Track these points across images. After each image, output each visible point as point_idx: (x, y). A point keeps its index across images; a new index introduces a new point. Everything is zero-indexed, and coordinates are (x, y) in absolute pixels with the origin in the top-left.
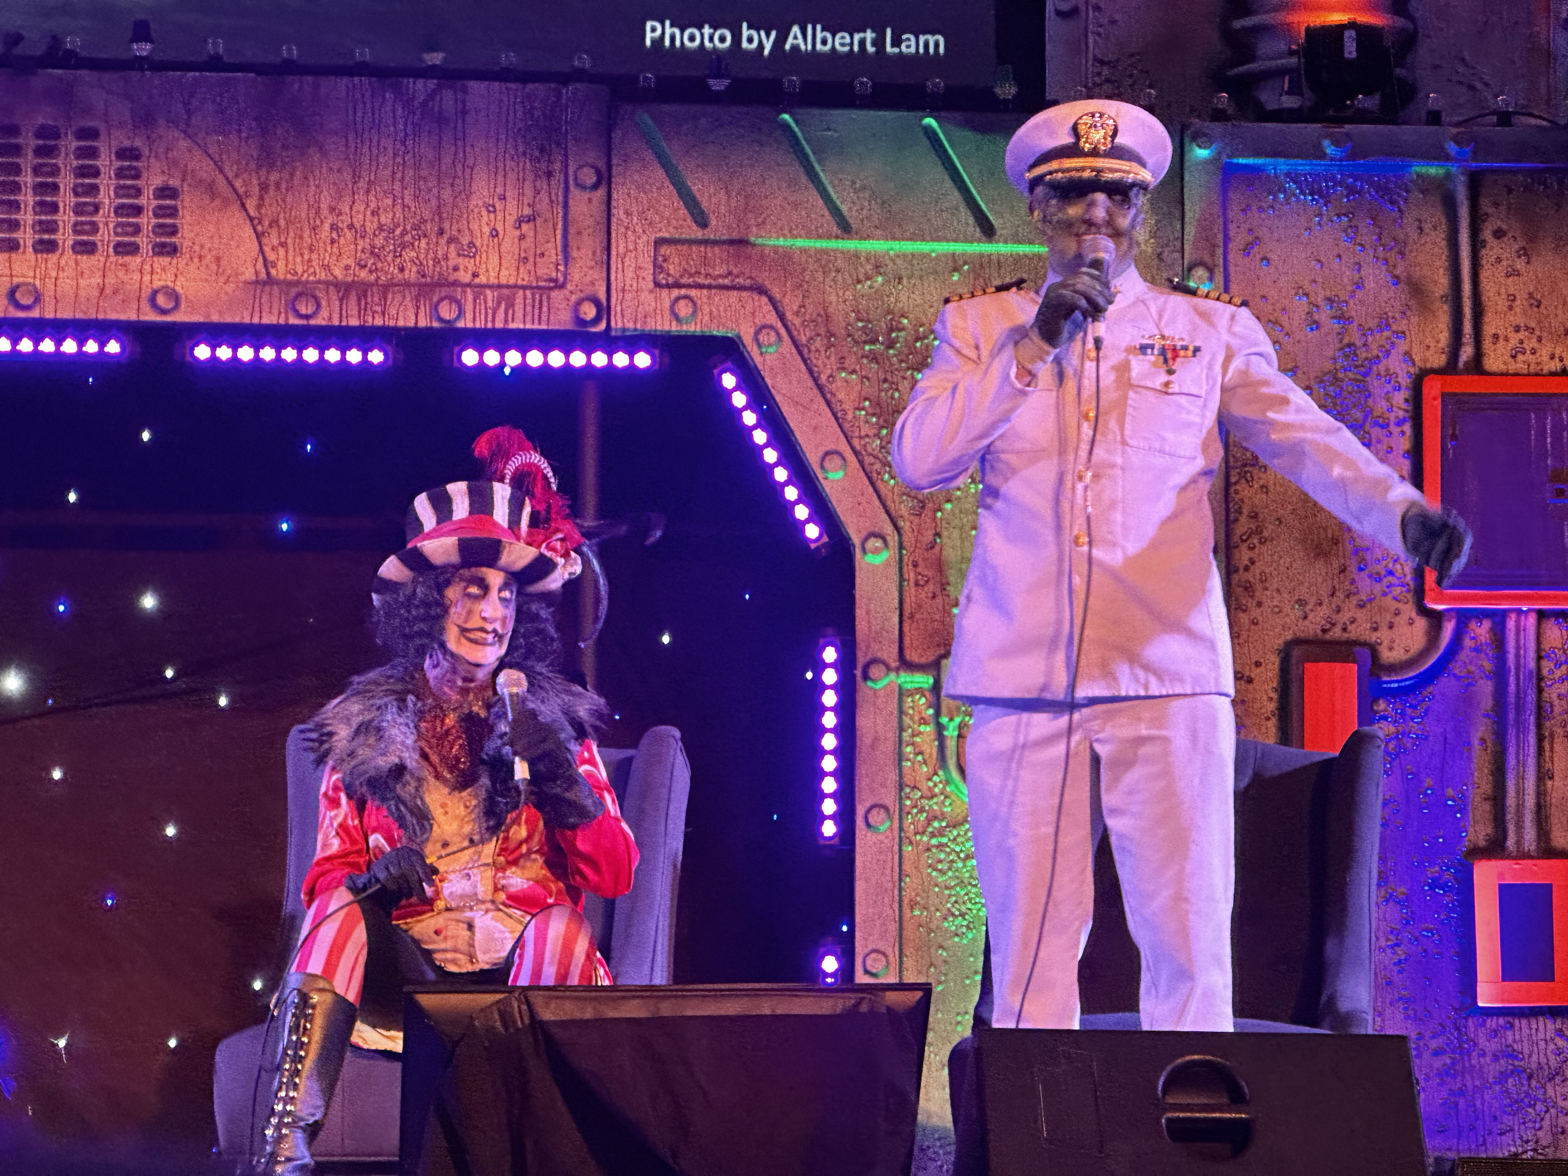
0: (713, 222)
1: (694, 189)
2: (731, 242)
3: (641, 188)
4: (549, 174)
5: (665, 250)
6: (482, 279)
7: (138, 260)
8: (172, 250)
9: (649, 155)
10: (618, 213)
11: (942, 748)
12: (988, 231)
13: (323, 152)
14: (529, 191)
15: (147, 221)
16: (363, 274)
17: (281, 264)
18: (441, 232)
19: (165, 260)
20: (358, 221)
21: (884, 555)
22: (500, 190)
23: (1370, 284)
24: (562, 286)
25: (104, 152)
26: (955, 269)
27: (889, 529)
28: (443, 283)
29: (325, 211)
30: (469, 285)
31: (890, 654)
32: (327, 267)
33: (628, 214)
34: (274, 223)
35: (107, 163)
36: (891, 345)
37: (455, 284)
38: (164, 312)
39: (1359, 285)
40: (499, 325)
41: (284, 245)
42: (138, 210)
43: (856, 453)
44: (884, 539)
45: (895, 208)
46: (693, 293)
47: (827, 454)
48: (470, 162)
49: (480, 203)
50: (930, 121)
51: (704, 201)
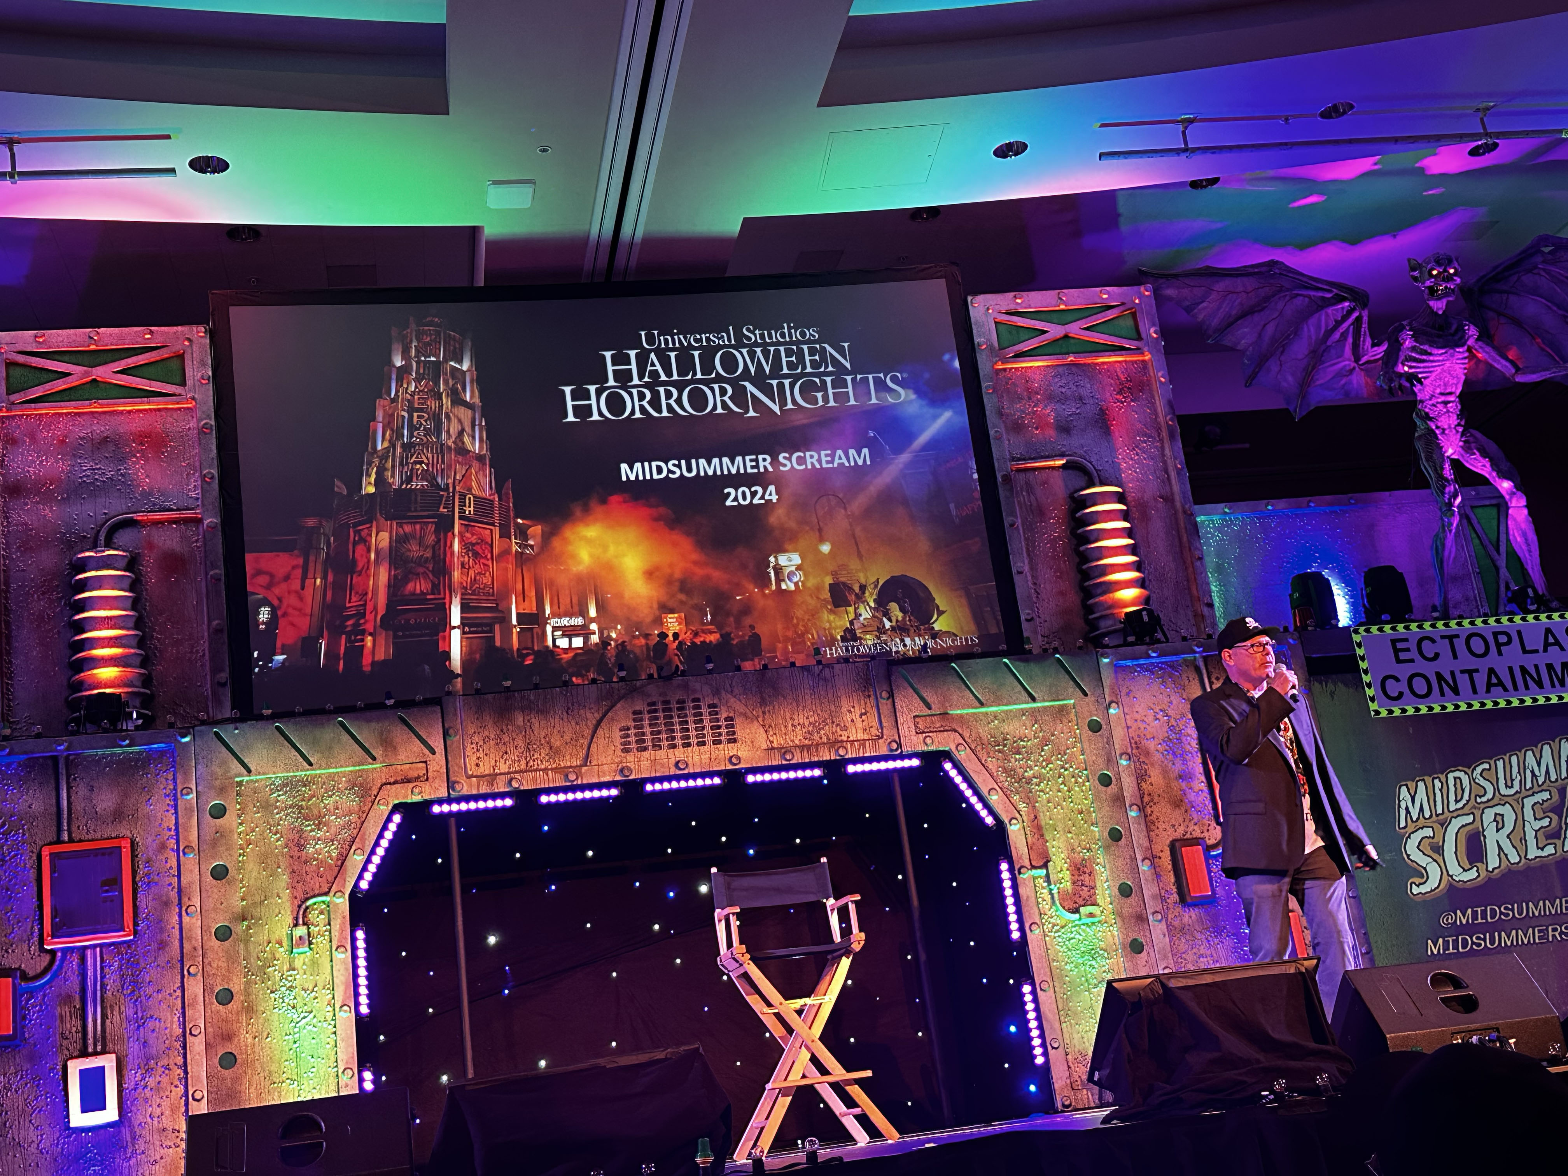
0: (933, 706)
1: (924, 695)
2: (940, 714)
3: (904, 697)
4: (869, 696)
5: (917, 720)
6: (851, 739)
7: (722, 746)
8: (735, 741)
9: (906, 685)
10: (898, 707)
11: (1053, 898)
12: (1034, 700)
13: (785, 698)
14: (862, 703)
15: (723, 730)
16: (807, 742)
17: (775, 742)
18: (833, 722)
19: (731, 745)
20: (801, 721)
21: (1018, 826)
22: (851, 704)
23: (1174, 702)
24: (882, 737)
25: (703, 706)
26: (1024, 715)
27: (1017, 815)
28: (836, 741)
29: (788, 720)
30: (847, 741)
31: (1027, 863)
32: (792, 741)
33: (902, 707)
34: (770, 726)
35: (704, 710)
36: (1005, 746)
37: (842, 741)
38: (736, 765)
39: (1171, 703)
40: (861, 755)
41: (775, 734)
42: (719, 727)
43: (1001, 788)
44: (1016, 819)
45: (999, 694)
46: (930, 734)
47: (990, 790)
48: (839, 695)
49: (845, 710)
50: (1005, 660)
51: (929, 700)
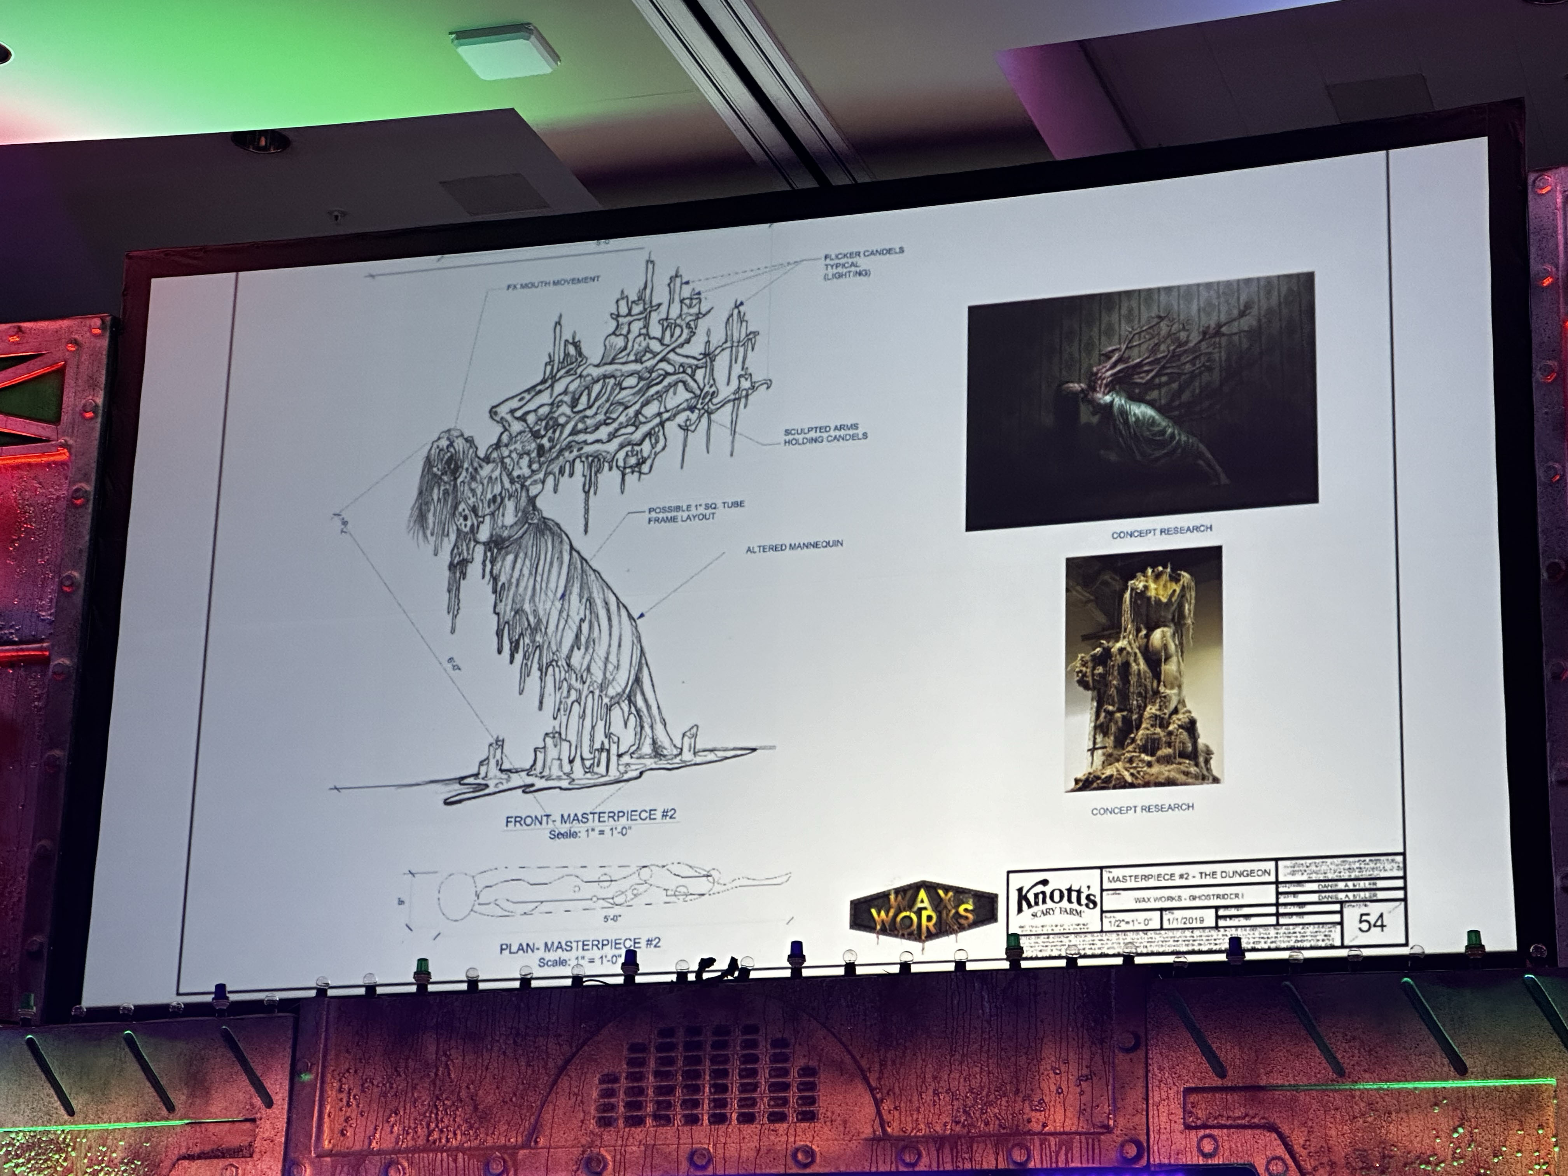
0: (1230, 1072)
1: (1214, 1046)
2: (1246, 1088)
3: (1170, 1048)
4: (1102, 1041)
5: (1192, 1098)
6: (1050, 1128)
7: (786, 1126)
8: (811, 1117)
10: (1154, 1069)
12: (1462, 1069)
14: (1086, 1056)
15: (793, 1095)
16: (958, 1129)
17: (894, 1124)
18: (1018, 1092)
19: (805, 1125)
20: (953, 1084)
22: (1064, 1055)
24: (1111, 1131)
25: (762, 1044)
26: (1435, 1104)
28: (1018, 1133)
29: (928, 1079)
30: (1036, 1134)
32: (930, 1125)
33: (1161, 1069)
34: (889, 1092)
35: (764, 1052)
36: (1383, 1170)
37: (1027, 1133)
38: (804, 1166)
40: (1061, 1164)
41: (895, 1108)
42: (786, 1087)
45: (1383, 1053)
46: (1217, 1131)
48: (1041, 1034)
49: (1049, 1068)
50: (1408, 980)
51: (1222, 1055)
